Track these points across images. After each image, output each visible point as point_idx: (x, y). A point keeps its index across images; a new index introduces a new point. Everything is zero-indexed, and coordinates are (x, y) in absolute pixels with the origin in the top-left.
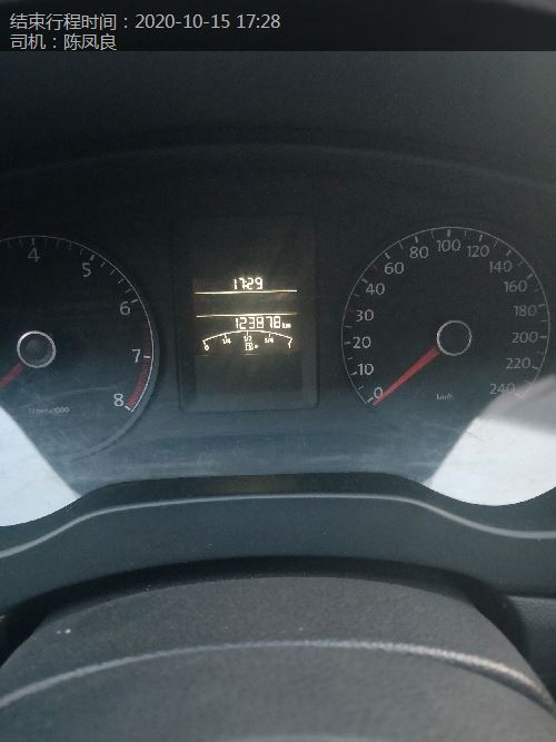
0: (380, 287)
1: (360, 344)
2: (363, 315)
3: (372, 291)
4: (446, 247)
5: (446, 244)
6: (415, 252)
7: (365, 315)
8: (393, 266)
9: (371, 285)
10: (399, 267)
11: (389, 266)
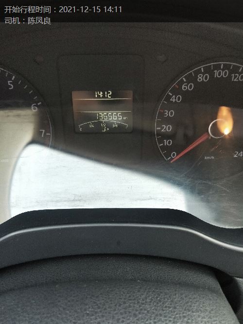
0: (179, 98)
1: (165, 129)
2: (168, 113)
3: (174, 100)
4: (219, 75)
5: (220, 73)
6: (200, 78)
8: (187, 85)
9: (174, 96)
10: (191, 86)
11: (185, 85)
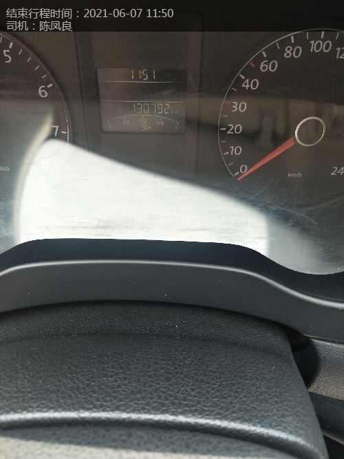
0: (255, 84)
1: (233, 131)
2: (238, 106)
3: (247, 86)
4: (317, 48)
5: (319, 45)
6: (289, 53)
7: (239, 106)
8: (268, 64)
9: (248, 80)
10: (273, 65)
11: (264, 63)
